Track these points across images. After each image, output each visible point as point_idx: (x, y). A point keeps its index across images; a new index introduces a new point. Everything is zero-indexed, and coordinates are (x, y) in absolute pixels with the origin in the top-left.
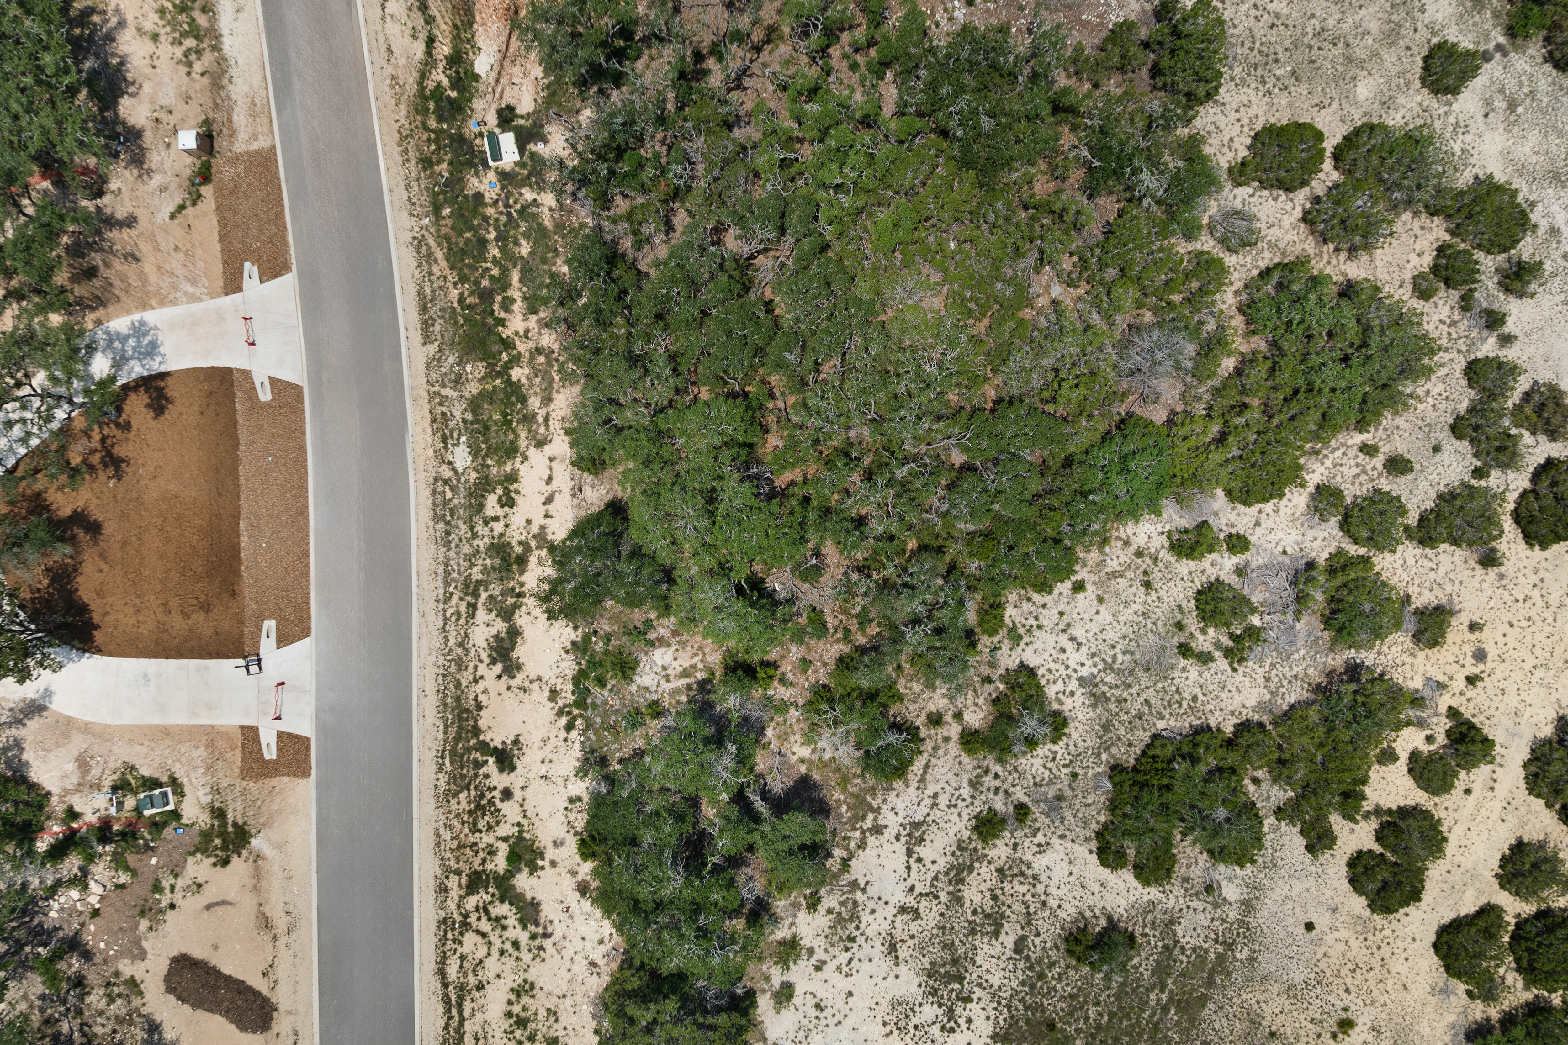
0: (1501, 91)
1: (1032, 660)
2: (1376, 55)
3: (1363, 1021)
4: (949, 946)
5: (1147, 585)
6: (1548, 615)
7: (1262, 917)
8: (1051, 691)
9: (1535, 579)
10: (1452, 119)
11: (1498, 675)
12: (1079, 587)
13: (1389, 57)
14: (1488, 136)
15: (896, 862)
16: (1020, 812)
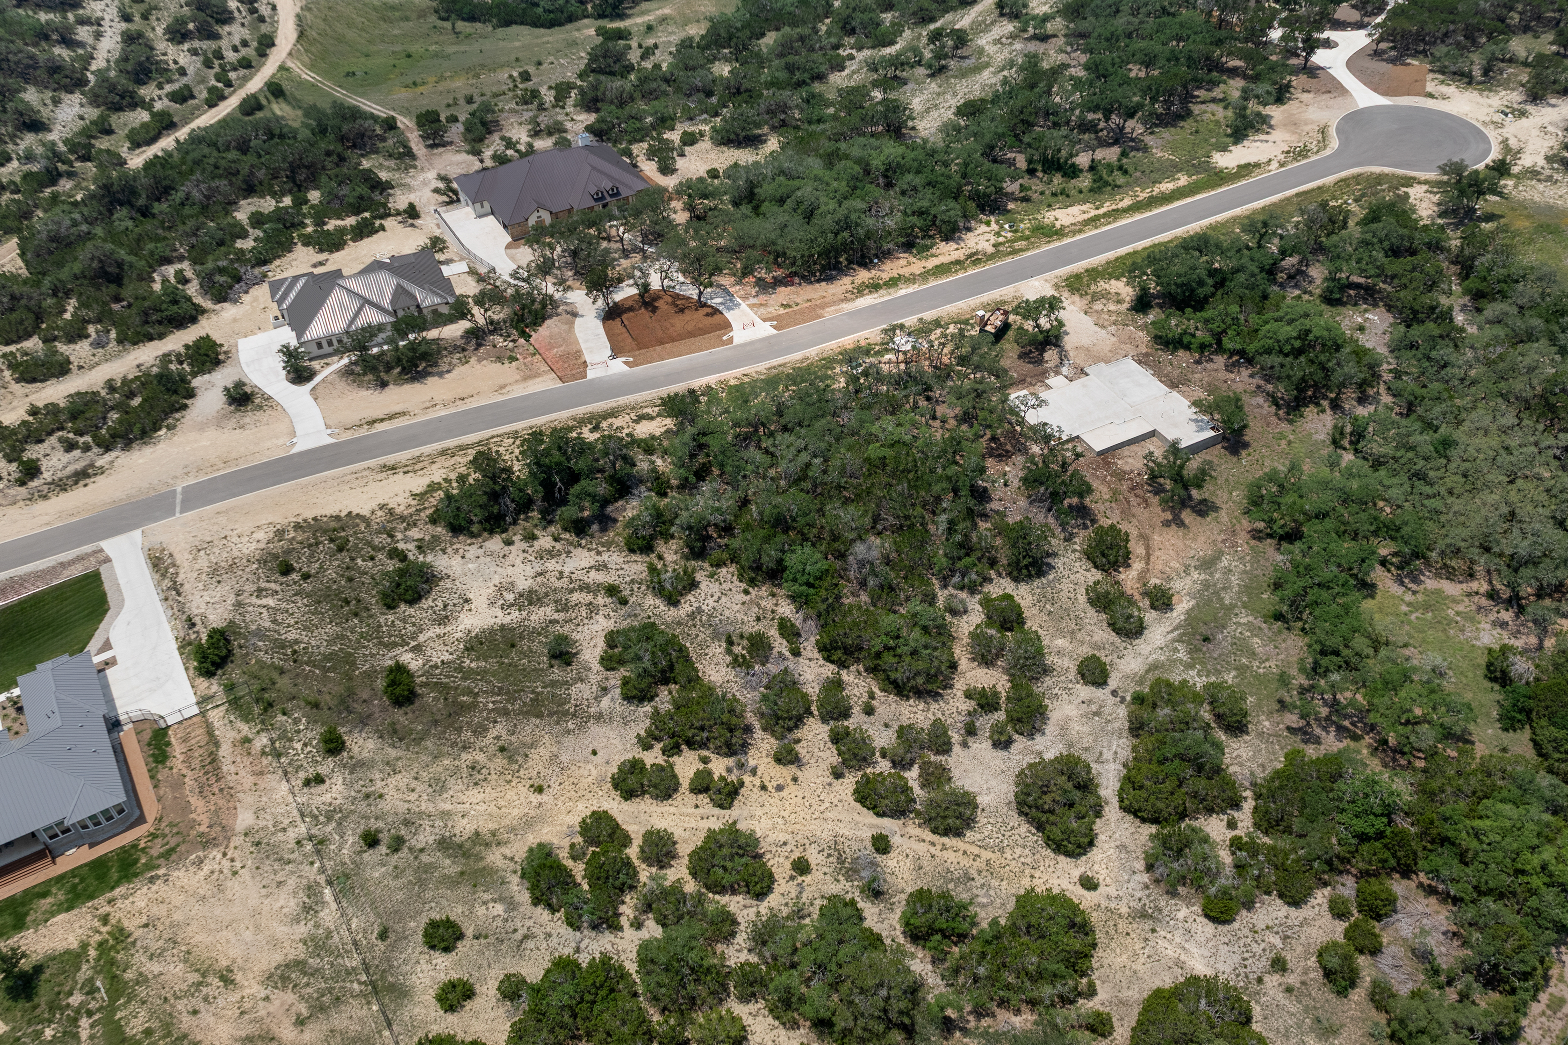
0: (1101, 707)
1: (703, 586)
3: (544, 798)
4: (547, 595)
5: (758, 619)
6: (817, 814)
7: (595, 729)
8: (690, 597)
9: (835, 801)
10: (1070, 686)
11: (771, 801)
12: (746, 592)
14: (1072, 707)
15: (585, 563)
16: (624, 602)
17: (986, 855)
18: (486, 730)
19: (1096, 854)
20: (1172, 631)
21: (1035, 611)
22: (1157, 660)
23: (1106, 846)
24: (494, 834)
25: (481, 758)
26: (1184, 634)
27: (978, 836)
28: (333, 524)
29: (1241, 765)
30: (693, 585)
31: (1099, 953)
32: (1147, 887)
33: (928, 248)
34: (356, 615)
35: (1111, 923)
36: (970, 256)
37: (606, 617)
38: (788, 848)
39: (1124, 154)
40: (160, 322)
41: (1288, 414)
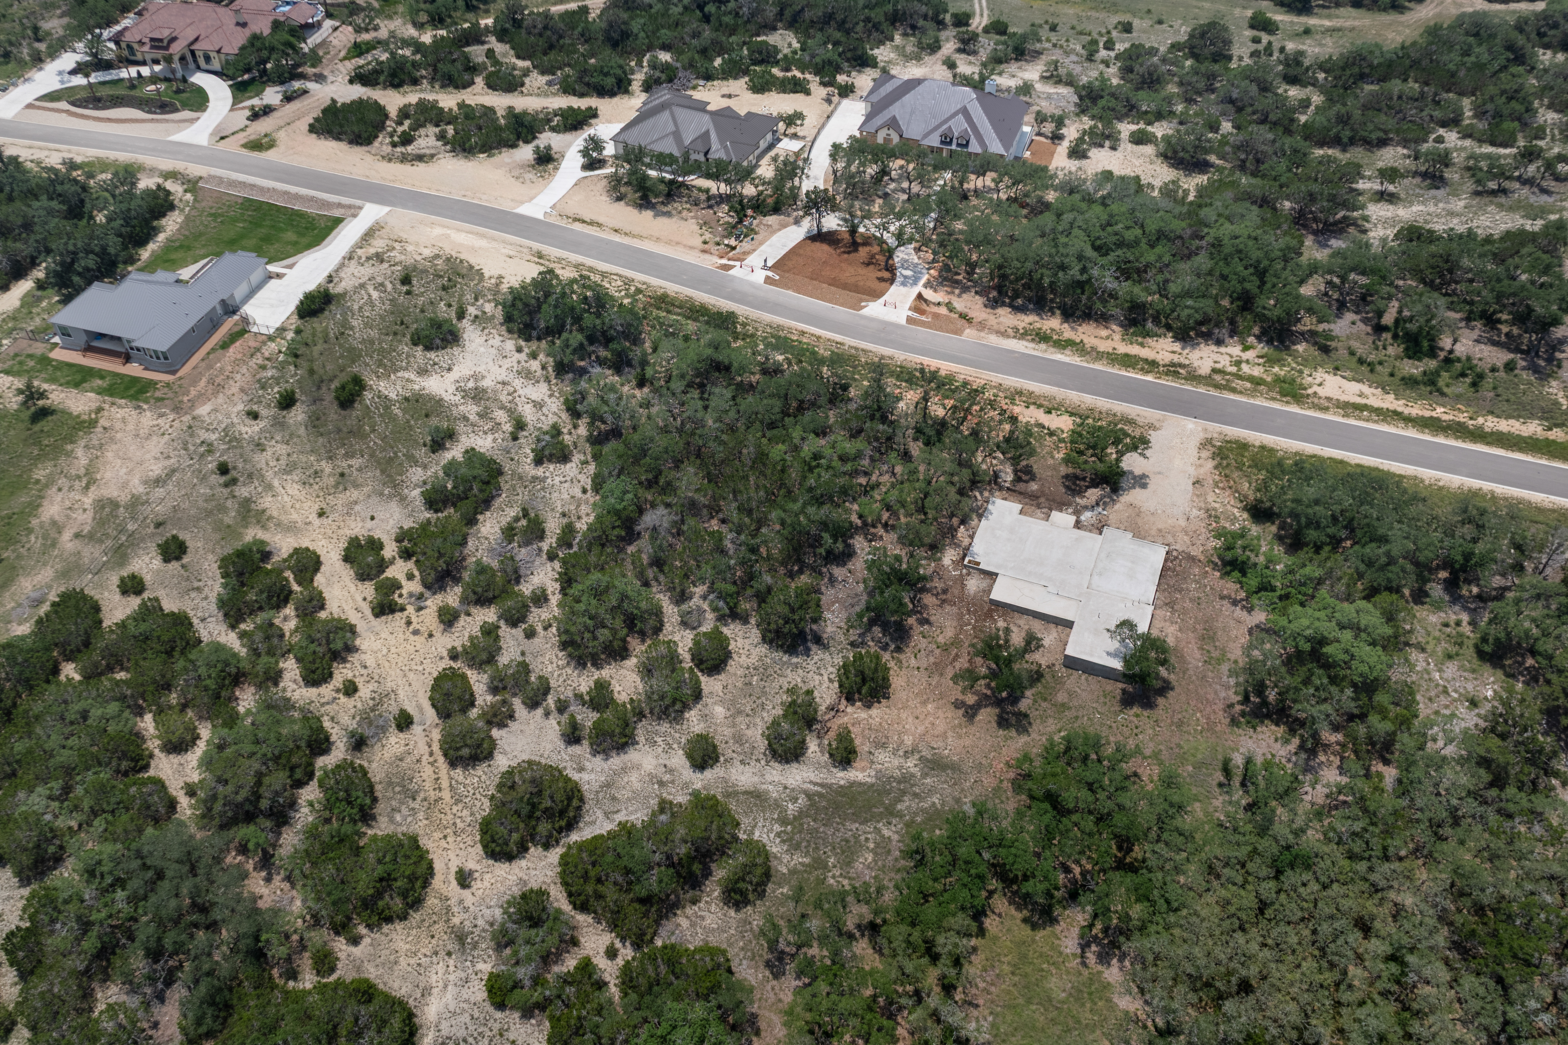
0: (673, 782)
1: (569, 465)
2: (734, 725)
3: (317, 522)
4: (488, 399)
5: (564, 515)
6: (407, 668)
7: (393, 504)
8: (551, 467)
9: (426, 671)
10: (675, 746)
11: (401, 635)
12: (584, 491)
13: (728, 732)
14: (654, 762)
15: (534, 397)
16: (515, 438)
17: (446, 795)
18: (353, 457)
19: (502, 869)
20: (815, 784)
21: (740, 672)
22: (767, 792)
23: (517, 871)
24: (270, 518)
25: (328, 470)
26: (820, 795)
27: (461, 778)
28: (464, 271)
29: (693, 925)
30: (564, 458)
31: (399, 926)
32: (492, 924)
33: (1148, 334)
34: (395, 334)
35: (435, 918)
36: (1173, 365)
37: (494, 440)
38: (364, 671)
39: (1510, 367)
40: (588, 85)
41: (1243, 714)
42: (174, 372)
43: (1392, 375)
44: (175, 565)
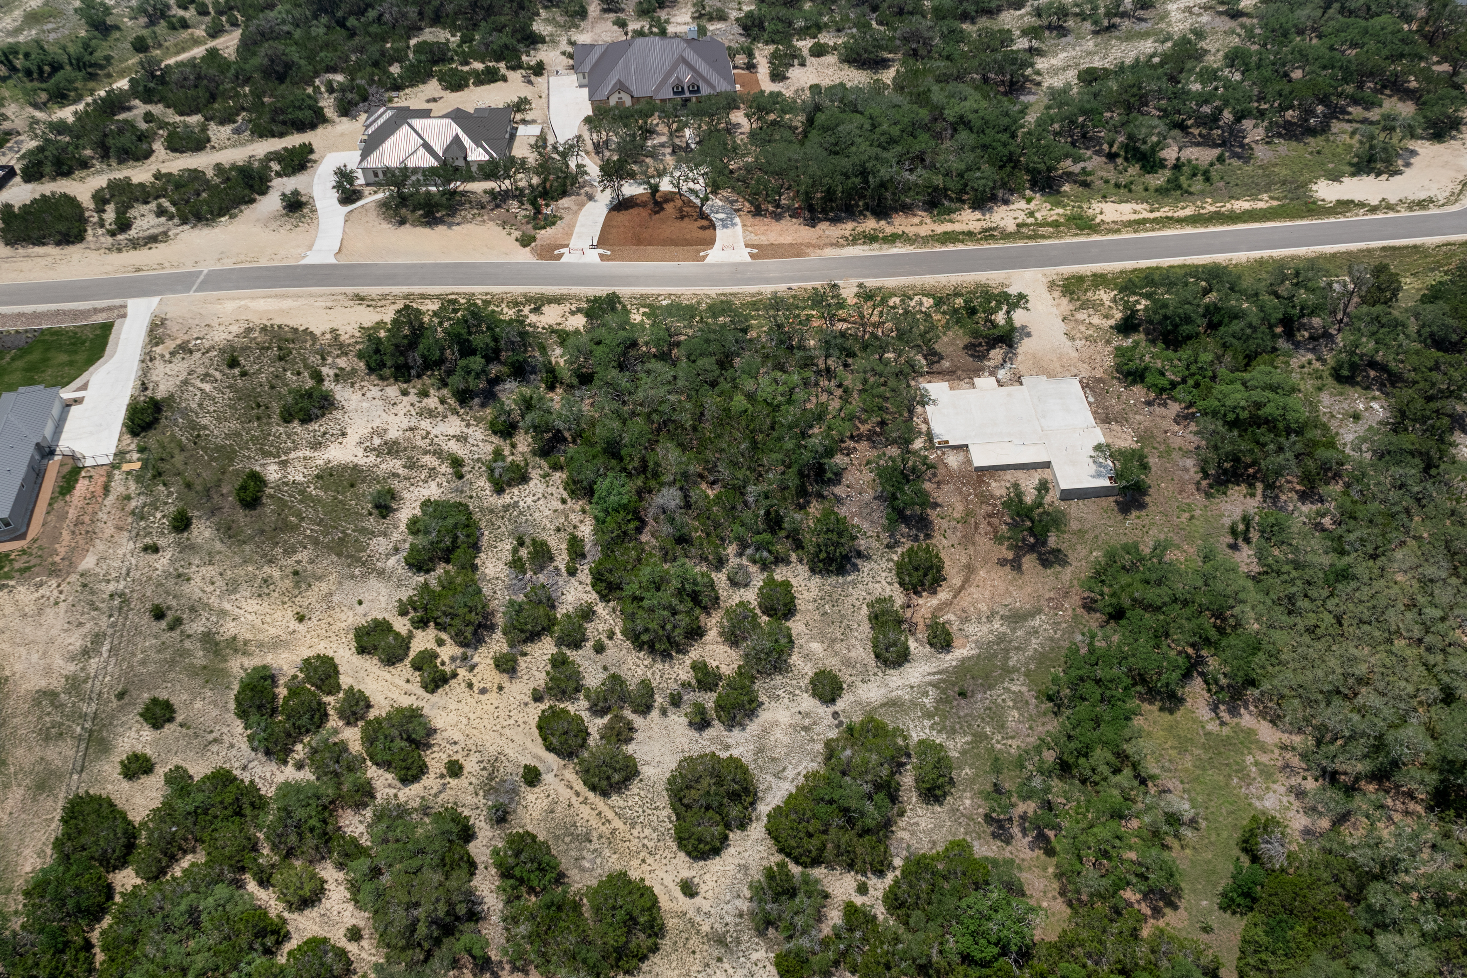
0: (815, 723)
1: (532, 484)
2: (836, 654)
3: (301, 628)
4: (405, 449)
5: (558, 530)
6: (498, 727)
7: (373, 582)
8: (516, 491)
9: (520, 722)
10: (797, 692)
11: (469, 700)
12: (564, 502)
13: (835, 661)
14: (787, 713)
15: (452, 432)
16: (460, 477)
17: (617, 823)
18: (295, 552)
19: (715, 864)
20: (934, 674)
21: (811, 607)
22: (900, 697)
23: (730, 860)
24: (246, 643)
25: (276, 574)
26: (943, 681)
27: (621, 803)
28: (290, 336)
29: (913, 833)
30: (524, 479)
31: (655, 959)
32: (741, 916)
33: (950, 211)
34: (259, 418)
35: (685, 935)
36: (985, 230)
37: (440, 485)
38: (455, 748)
39: (1220, 159)
40: (284, 123)
41: (1211, 486)
42: (23, 536)
43: (1146, 190)
44: (169, 729)
